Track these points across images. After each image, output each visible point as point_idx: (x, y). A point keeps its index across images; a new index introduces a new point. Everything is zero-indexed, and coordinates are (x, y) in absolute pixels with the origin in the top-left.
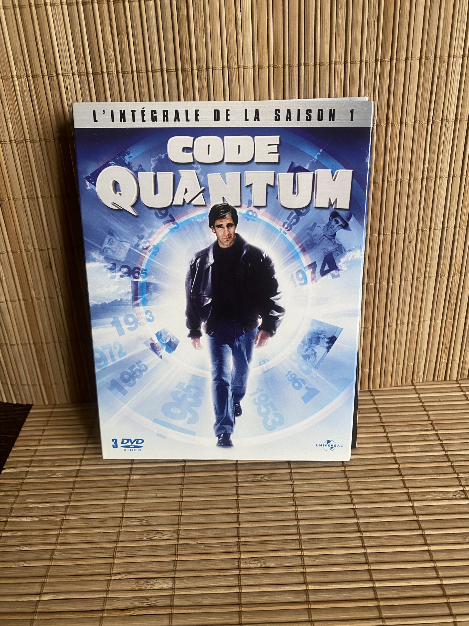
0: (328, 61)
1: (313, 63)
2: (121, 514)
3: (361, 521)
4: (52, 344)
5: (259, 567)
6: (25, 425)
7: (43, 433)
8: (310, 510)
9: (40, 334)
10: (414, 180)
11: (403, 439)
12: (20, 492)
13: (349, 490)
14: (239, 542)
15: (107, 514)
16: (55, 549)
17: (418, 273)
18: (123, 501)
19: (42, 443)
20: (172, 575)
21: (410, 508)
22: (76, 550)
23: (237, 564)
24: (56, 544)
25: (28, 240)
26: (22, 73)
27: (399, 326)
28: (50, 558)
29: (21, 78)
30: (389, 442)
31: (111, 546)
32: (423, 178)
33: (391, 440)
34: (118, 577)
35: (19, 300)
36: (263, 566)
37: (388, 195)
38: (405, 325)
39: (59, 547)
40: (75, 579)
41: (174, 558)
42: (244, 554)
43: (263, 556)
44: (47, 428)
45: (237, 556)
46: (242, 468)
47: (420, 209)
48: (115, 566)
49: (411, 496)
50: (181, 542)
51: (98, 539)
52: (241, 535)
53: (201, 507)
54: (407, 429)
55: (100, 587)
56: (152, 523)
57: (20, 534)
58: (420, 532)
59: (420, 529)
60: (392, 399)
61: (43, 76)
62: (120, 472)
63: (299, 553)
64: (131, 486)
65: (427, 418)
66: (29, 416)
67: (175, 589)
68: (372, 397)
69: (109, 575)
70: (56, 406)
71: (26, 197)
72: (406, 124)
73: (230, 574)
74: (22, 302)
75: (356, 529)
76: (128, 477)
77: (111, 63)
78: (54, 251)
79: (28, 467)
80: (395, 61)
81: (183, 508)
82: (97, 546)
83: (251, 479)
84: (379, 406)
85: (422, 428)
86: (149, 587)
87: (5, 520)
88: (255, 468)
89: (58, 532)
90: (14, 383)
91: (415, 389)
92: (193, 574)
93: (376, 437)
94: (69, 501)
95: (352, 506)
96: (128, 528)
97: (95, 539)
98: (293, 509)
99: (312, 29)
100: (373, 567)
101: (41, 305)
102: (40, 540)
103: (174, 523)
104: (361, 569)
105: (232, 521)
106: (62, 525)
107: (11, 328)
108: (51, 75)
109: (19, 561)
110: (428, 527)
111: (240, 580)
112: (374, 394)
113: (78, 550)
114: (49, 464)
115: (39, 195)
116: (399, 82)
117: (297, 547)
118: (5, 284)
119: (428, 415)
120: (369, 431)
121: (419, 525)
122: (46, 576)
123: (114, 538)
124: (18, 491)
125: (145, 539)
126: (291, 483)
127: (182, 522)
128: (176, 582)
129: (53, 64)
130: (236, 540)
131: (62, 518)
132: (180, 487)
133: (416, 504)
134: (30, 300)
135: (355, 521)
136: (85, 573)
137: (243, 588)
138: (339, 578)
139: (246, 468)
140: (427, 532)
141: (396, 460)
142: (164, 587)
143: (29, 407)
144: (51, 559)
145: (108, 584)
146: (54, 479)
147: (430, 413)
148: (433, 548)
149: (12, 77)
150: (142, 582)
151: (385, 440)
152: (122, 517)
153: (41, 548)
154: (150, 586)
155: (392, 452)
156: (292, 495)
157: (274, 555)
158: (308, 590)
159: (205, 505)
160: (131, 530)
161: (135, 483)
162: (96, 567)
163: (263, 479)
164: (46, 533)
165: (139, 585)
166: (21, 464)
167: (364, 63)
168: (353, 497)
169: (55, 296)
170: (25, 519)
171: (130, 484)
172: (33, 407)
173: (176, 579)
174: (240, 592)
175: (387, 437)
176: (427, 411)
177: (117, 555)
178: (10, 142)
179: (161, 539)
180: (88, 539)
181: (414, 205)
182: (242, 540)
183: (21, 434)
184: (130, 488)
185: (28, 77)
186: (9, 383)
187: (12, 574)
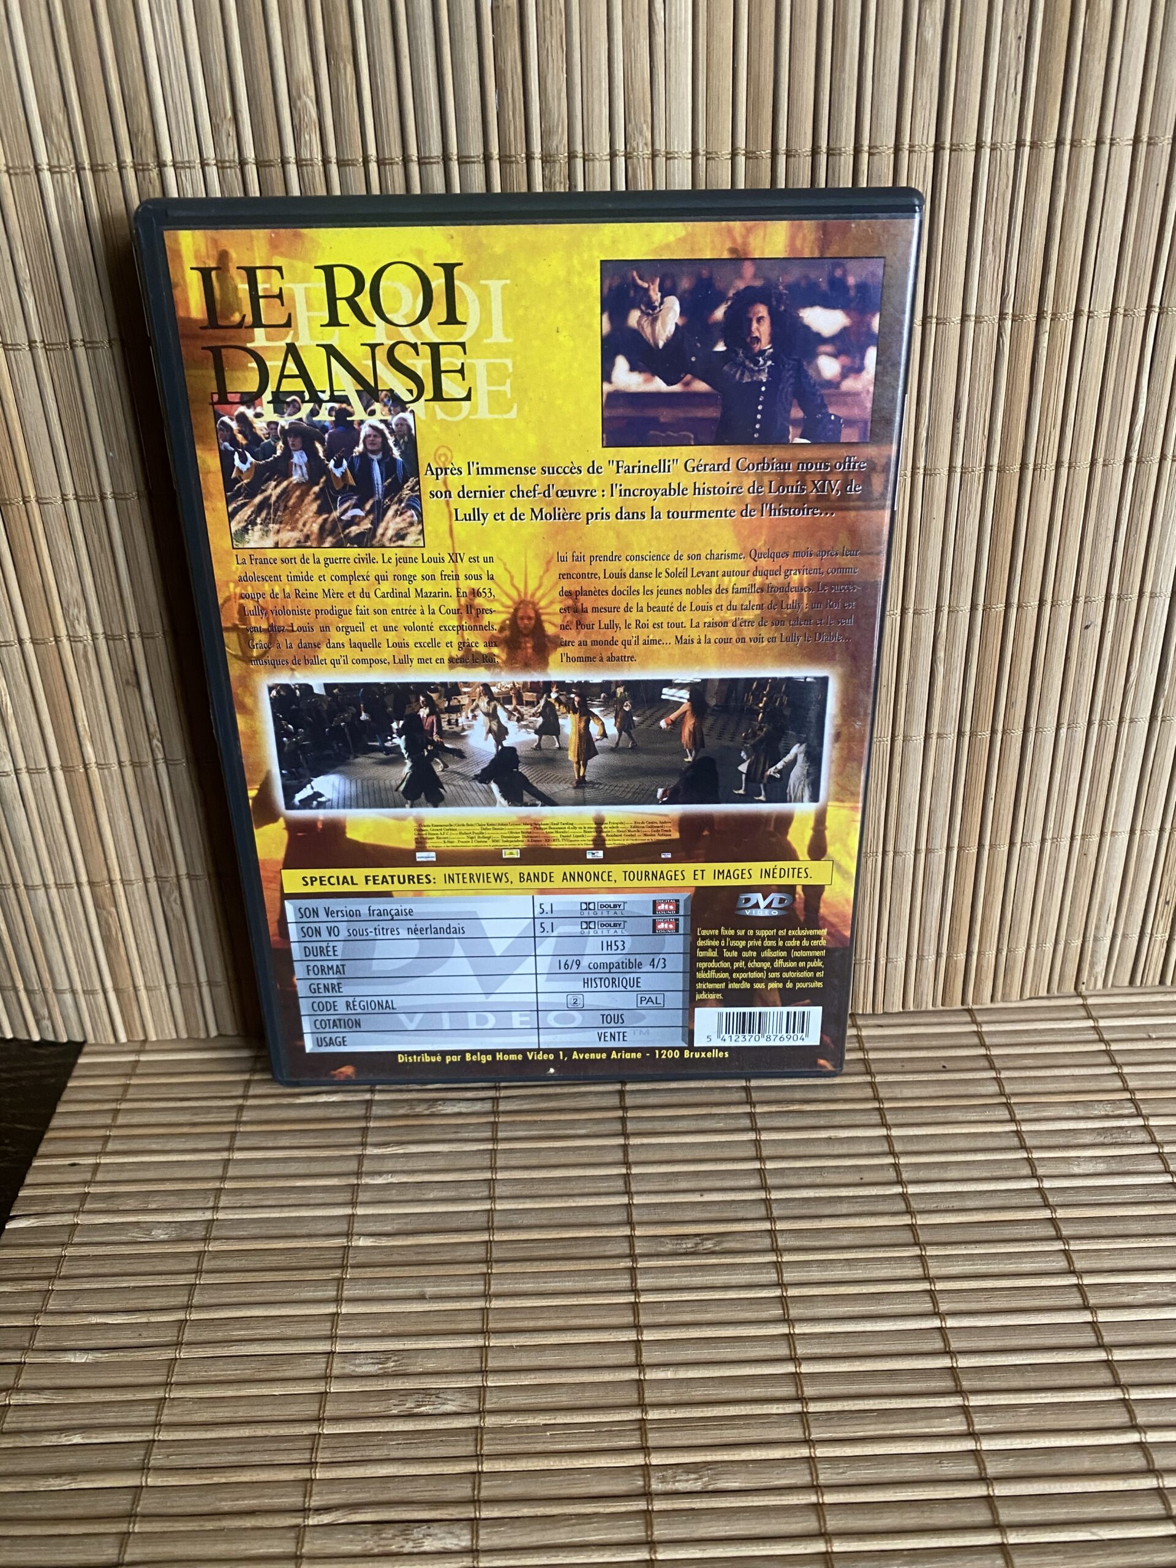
0: (892, 144)
1: (852, 148)
2: (329, 1342)
3: (963, 1362)
4: (138, 888)
5: (699, 1489)
6: (65, 1096)
7: (114, 1118)
8: (826, 1333)
9: (106, 859)
10: (1104, 465)
11: (1061, 1141)
12: (57, 1282)
13: (927, 1278)
14: (643, 1420)
15: (292, 1343)
16: (154, 1441)
17: (1103, 709)
18: (331, 1309)
19: (111, 1147)
20: (469, 1512)
21: (1089, 1328)
22: (210, 1445)
23: (641, 1483)
24: (156, 1425)
25: (76, 610)
26: (64, 160)
27: (1048, 844)
28: (141, 1465)
29: (61, 173)
30: (1023, 1147)
31: (305, 1432)
32: (1127, 460)
33: (1029, 1142)
34: (326, 1519)
35: (51, 769)
36: (710, 1488)
37: (1033, 503)
38: (1065, 843)
39: (163, 1436)
40: (209, 1525)
41: (472, 1467)
42: (658, 1455)
43: (709, 1458)
44: (124, 1106)
45: (638, 1460)
46: (645, 1218)
47: (1115, 540)
48: (315, 1489)
49: (1088, 1294)
50: (490, 1421)
51: (267, 1413)
52: (647, 1401)
53: (540, 1323)
54: (1069, 1113)
55: (277, 1547)
56: (412, 1369)
57: (59, 1399)
58: (1116, 1394)
59: (1117, 1385)
60: (1027, 1031)
61: (121, 167)
62: (322, 1228)
63: (804, 1452)
64: (353, 1267)
65: (1119, 1084)
66: (75, 1073)
67: (477, 1551)
68: (974, 1028)
69: (301, 1514)
70: (148, 1047)
71: (71, 496)
72: (1089, 317)
73: (623, 1509)
74: (60, 775)
75: (949, 1384)
76: (341, 1242)
77: (307, 137)
78: (146, 641)
79: (76, 1212)
80: (1067, 147)
81: (491, 1326)
82: (265, 1432)
83: (669, 1247)
84: (994, 1052)
85: (1108, 1110)
86: (408, 1547)
87: (18, 1360)
88: (677, 1218)
89: (159, 1394)
90: (36, 987)
91: (1084, 1006)
92: (526, 1511)
93: (991, 1133)
94: (188, 1307)
95: (936, 1323)
96: (347, 1382)
97: (259, 1413)
98: (784, 1329)
99: (852, 56)
100: (1000, 1490)
101: (109, 784)
102: (110, 1417)
103: (468, 1367)
104: (968, 1495)
105: (623, 1362)
106: (170, 1372)
107: (28, 843)
108: (142, 165)
109: (58, 1474)
110: (1137, 1380)
111: (649, 1526)
112: (979, 1019)
113: (217, 1444)
114: (131, 1204)
115: (108, 490)
116: (1077, 205)
117: (798, 1434)
118: (13, 728)
119: (1120, 1075)
120: (973, 1118)
121: (1115, 1374)
122: (131, 1516)
123: (311, 1410)
124: (50, 1278)
125: (395, 1412)
126: (774, 1259)
127: (490, 1364)
128: (482, 1532)
129: (150, 135)
130: (636, 1415)
131: (169, 1354)
132: (483, 1268)
133: (1103, 1316)
134: (82, 770)
135: (946, 1362)
136: (235, 1509)
137: (660, 1549)
138: (911, 1519)
139: (656, 1218)
140: (1135, 1394)
141: (1044, 1198)
142: (449, 1546)
143: (76, 1048)
144: (144, 1469)
145: (297, 1538)
146: (146, 1246)
147: (1126, 1070)
148: (1152, 1437)
149: (37, 170)
150: (389, 1532)
151: (1015, 1142)
152: (332, 1353)
153: (116, 1437)
154: (411, 1544)
155: (1034, 1176)
156: (778, 1292)
157: (736, 1458)
158: (833, 1553)
159: (550, 1318)
160: (355, 1387)
161: (361, 1258)
162: (267, 1491)
163: (701, 1247)
164: (129, 1396)
165: (382, 1542)
166: (58, 1206)
167: (988, 150)
168: (938, 1296)
169: (147, 758)
170: (71, 1358)
171: (350, 1262)
172: (86, 1049)
173: (481, 1523)
174: (651, 1560)
175: (1018, 1133)
176: (1119, 1066)
177: (322, 1456)
178: (30, 345)
179: (434, 1412)
180: (240, 1414)
181: (1102, 531)
182: (653, 1415)
183: (55, 1122)
184: (349, 1270)
185: (79, 168)
186: (20, 985)
187: (40, 1509)
